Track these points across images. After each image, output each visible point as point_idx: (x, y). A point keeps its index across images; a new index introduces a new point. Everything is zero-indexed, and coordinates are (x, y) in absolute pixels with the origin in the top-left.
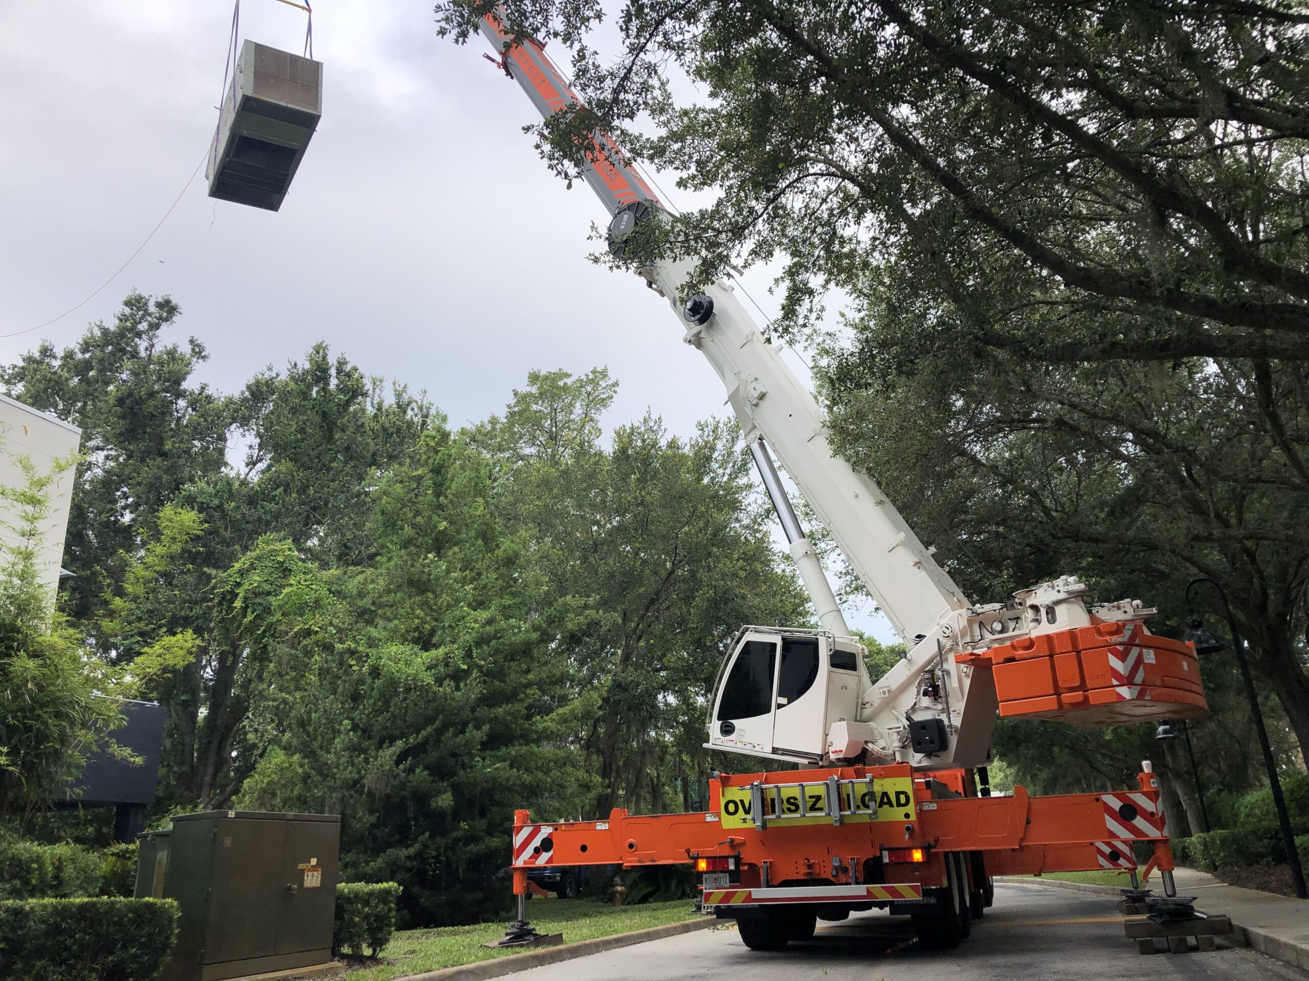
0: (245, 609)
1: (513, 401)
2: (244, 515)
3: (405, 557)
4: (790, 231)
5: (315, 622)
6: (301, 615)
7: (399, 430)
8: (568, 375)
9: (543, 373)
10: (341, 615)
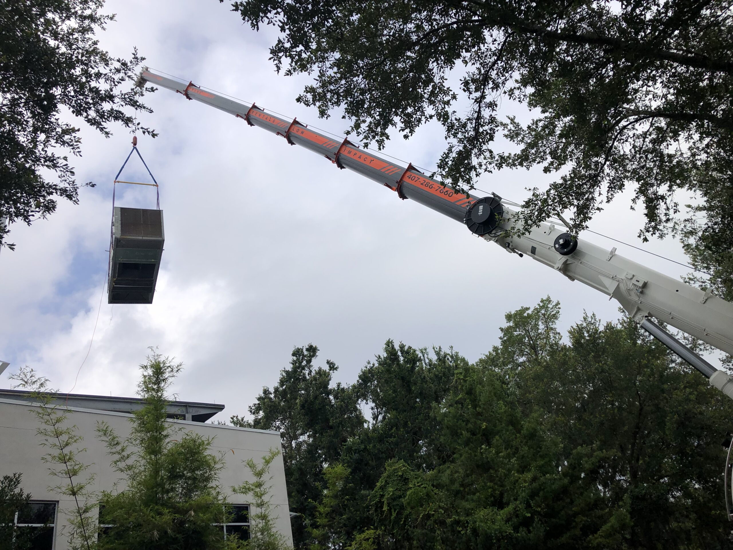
0: (390, 510)
1: (502, 335)
2: (378, 449)
3: (470, 451)
4: (629, 167)
5: (430, 508)
6: (422, 506)
7: (444, 374)
8: (528, 309)
9: (513, 313)
10: (444, 499)
